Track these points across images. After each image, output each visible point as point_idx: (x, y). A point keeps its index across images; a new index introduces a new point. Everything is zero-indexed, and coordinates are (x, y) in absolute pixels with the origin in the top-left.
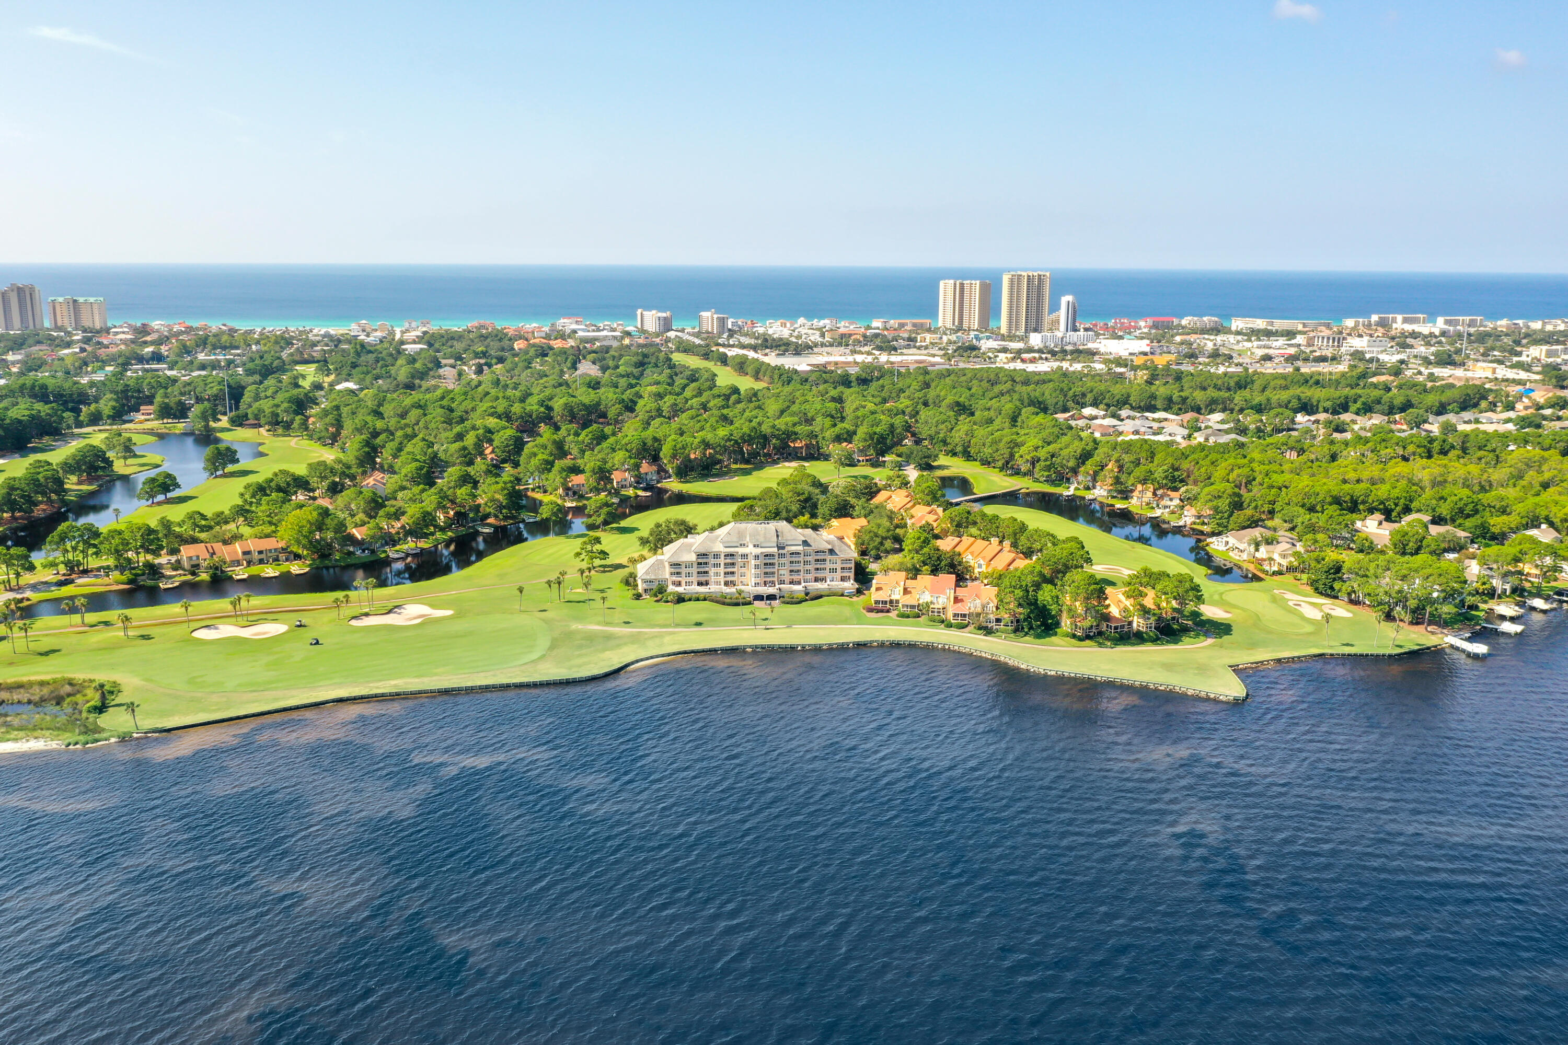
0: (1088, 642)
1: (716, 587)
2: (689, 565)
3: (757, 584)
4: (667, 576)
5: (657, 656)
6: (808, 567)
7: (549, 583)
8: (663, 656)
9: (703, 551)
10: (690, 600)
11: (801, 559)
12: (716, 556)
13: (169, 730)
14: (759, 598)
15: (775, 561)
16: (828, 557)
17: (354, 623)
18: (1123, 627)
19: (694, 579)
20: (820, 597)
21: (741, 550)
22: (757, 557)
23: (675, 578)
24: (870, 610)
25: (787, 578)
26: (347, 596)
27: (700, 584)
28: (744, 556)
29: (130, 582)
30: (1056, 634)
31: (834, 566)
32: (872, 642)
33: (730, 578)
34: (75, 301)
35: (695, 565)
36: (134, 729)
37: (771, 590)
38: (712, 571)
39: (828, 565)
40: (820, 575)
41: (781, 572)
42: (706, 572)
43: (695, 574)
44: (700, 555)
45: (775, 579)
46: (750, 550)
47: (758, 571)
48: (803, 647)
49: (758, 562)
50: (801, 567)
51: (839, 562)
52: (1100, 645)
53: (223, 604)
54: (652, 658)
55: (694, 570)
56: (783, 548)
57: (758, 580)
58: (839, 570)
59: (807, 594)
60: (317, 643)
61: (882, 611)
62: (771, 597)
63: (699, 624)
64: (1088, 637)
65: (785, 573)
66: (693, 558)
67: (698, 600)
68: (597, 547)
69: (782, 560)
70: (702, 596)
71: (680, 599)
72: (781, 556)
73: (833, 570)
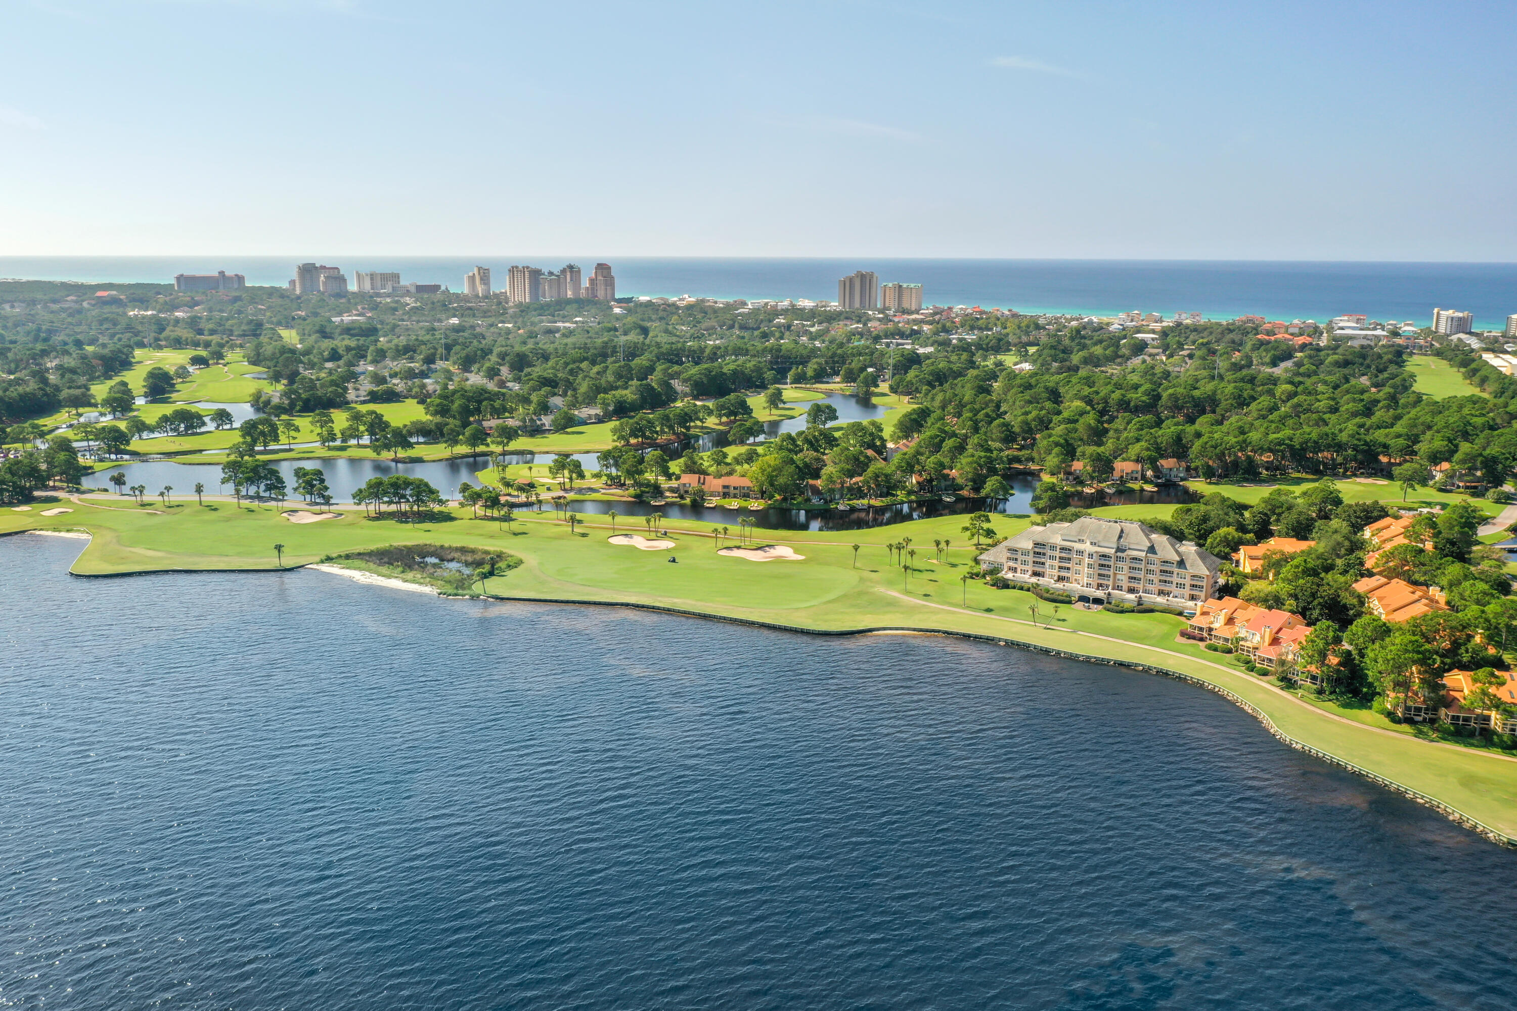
0: (1405, 727)
1: (1048, 581)
2: (1025, 553)
3: (1088, 585)
4: (1004, 560)
5: (908, 629)
6: (1150, 577)
7: (890, 547)
8: (914, 630)
9: (1040, 540)
10: (1014, 588)
11: (1142, 566)
12: (1053, 548)
13: (502, 599)
14: (1083, 599)
15: (1112, 563)
16: (1176, 570)
17: (723, 553)
18: (1466, 719)
19: (1030, 568)
20: (1152, 611)
21: (1077, 546)
22: (1091, 556)
23: (1011, 564)
24: (1183, 634)
25: (1125, 584)
26: (726, 529)
27: (1035, 574)
28: (1080, 552)
29: (636, 496)
30: (1370, 708)
31: (1182, 581)
32: (1137, 665)
33: (1064, 574)
34: (900, 286)
35: (1031, 554)
36: (482, 592)
37: (1100, 594)
38: (1048, 563)
39: (1175, 579)
40: (1166, 588)
41: (1119, 577)
42: (1043, 564)
43: (1031, 563)
44: (1037, 544)
45: (1110, 583)
46: (1087, 547)
47: (1091, 571)
48: (1058, 653)
49: (1091, 561)
50: (1141, 575)
51: (1188, 577)
52: (1419, 734)
53: (640, 520)
54: (902, 629)
55: (1030, 558)
56: (1123, 551)
57: (1090, 581)
58: (1188, 587)
59: (1139, 604)
60: (674, 561)
61: (1194, 638)
62: (1097, 601)
63: (989, 610)
64: (1409, 721)
65: (1123, 578)
66: (1029, 545)
67: (1021, 589)
68: (986, 526)
69: (1120, 564)
70: (1026, 586)
71: (1005, 585)
72: (1118, 559)
73: (1181, 586)
